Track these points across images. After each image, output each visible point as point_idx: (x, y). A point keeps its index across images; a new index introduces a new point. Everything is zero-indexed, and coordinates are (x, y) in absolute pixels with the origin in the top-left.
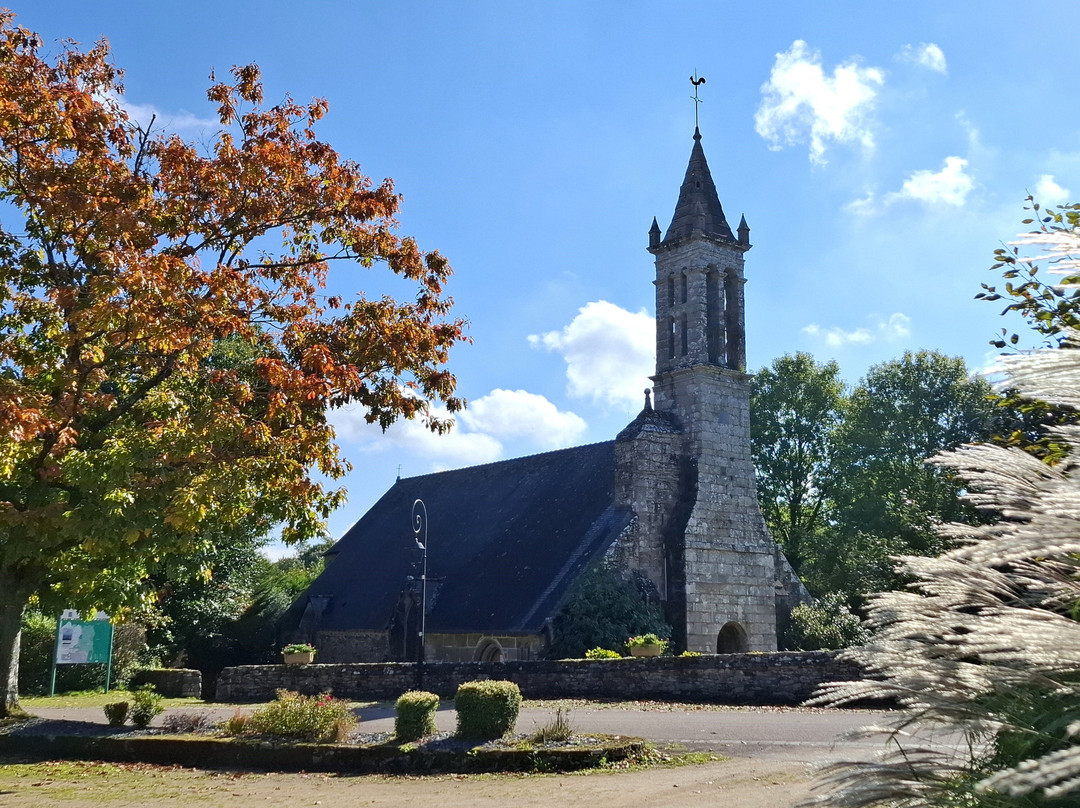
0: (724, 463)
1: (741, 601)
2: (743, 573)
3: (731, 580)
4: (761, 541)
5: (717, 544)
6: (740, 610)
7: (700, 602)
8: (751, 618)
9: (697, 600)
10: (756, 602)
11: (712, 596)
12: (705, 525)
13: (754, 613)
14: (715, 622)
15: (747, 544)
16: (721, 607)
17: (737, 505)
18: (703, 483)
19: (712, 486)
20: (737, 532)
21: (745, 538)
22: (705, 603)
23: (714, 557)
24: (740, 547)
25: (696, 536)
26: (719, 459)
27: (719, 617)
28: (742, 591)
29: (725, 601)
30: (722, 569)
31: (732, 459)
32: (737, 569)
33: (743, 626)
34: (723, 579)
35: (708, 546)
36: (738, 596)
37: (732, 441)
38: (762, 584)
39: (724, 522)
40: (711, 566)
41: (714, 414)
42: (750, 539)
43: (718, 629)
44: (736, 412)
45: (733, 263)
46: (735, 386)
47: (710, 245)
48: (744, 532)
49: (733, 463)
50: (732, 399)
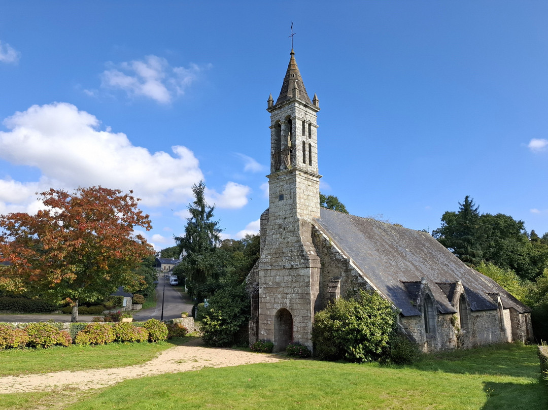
0: (280, 222)
1: (289, 296)
2: (290, 280)
3: (283, 285)
4: (302, 261)
5: (275, 266)
6: (288, 301)
7: (266, 297)
8: (295, 306)
9: (264, 296)
10: (298, 297)
11: (272, 294)
12: (269, 257)
13: (296, 303)
14: (273, 308)
15: (293, 263)
16: (277, 300)
17: (288, 243)
19: (274, 235)
20: (287, 258)
21: (291, 260)
22: (268, 298)
23: (273, 273)
24: (288, 265)
25: (265, 263)
26: (278, 221)
27: (276, 305)
28: (290, 290)
29: (279, 296)
30: (278, 279)
31: (285, 218)
32: (286, 278)
33: (290, 311)
34: (278, 284)
35: (270, 268)
36: (287, 294)
37: (286, 208)
38: (302, 286)
39: (280, 254)
40: (272, 278)
41: (276, 198)
42: (295, 260)
43: (274, 312)
44: (288, 192)
45: (289, 112)
46: (287, 178)
47: (276, 112)
48: (291, 257)
49: (286, 220)
50: (286, 186)
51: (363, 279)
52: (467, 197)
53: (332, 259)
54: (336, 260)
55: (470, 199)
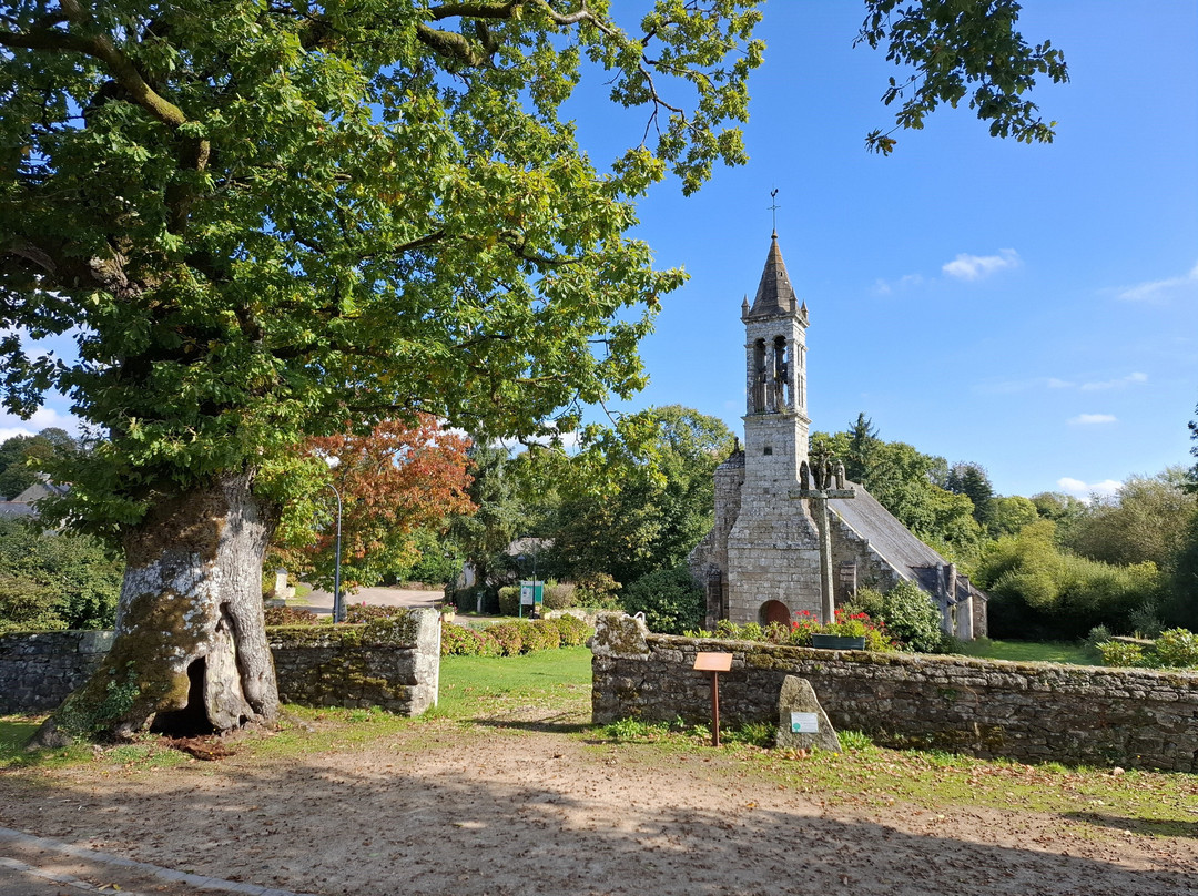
0: (767, 485)
1: (783, 585)
2: (785, 564)
3: (772, 570)
4: (806, 540)
5: (758, 545)
6: (781, 592)
7: (741, 585)
8: (793, 598)
9: (738, 584)
11: (753, 582)
12: (747, 532)
13: (797, 595)
14: (756, 600)
15: (789, 543)
16: (761, 589)
18: (746, 503)
19: (755, 503)
20: (780, 534)
21: (788, 539)
22: (746, 586)
23: (754, 554)
24: (781, 545)
25: (738, 540)
26: (762, 483)
27: (759, 596)
28: (785, 577)
29: (766, 585)
30: (763, 562)
31: (775, 481)
32: (778, 562)
33: (785, 604)
34: (765, 570)
35: (749, 546)
36: (780, 582)
37: (777, 466)
38: (806, 572)
39: (766, 528)
40: (752, 560)
41: (758, 450)
42: (793, 539)
43: (758, 605)
44: (781, 444)
45: (781, 331)
46: (779, 425)
47: (756, 324)
48: (787, 534)
49: (777, 484)
50: (776, 436)
51: (888, 566)
52: (861, 416)
53: (840, 538)
54: (848, 540)
55: (865, 420)
